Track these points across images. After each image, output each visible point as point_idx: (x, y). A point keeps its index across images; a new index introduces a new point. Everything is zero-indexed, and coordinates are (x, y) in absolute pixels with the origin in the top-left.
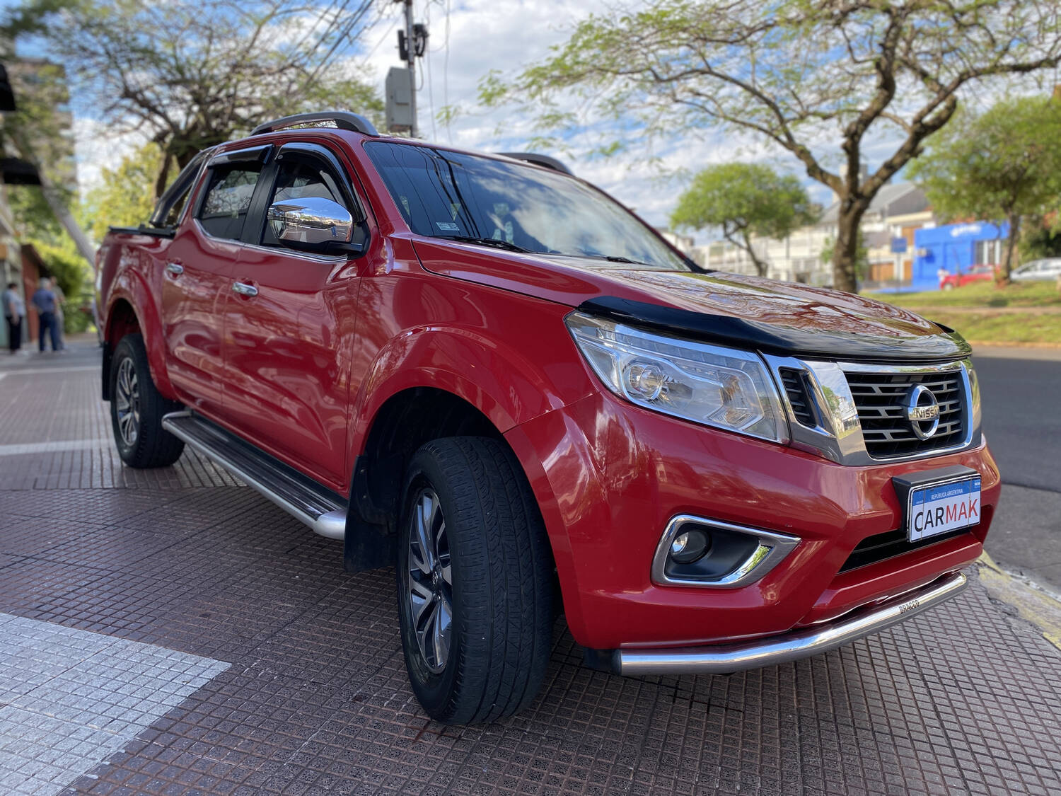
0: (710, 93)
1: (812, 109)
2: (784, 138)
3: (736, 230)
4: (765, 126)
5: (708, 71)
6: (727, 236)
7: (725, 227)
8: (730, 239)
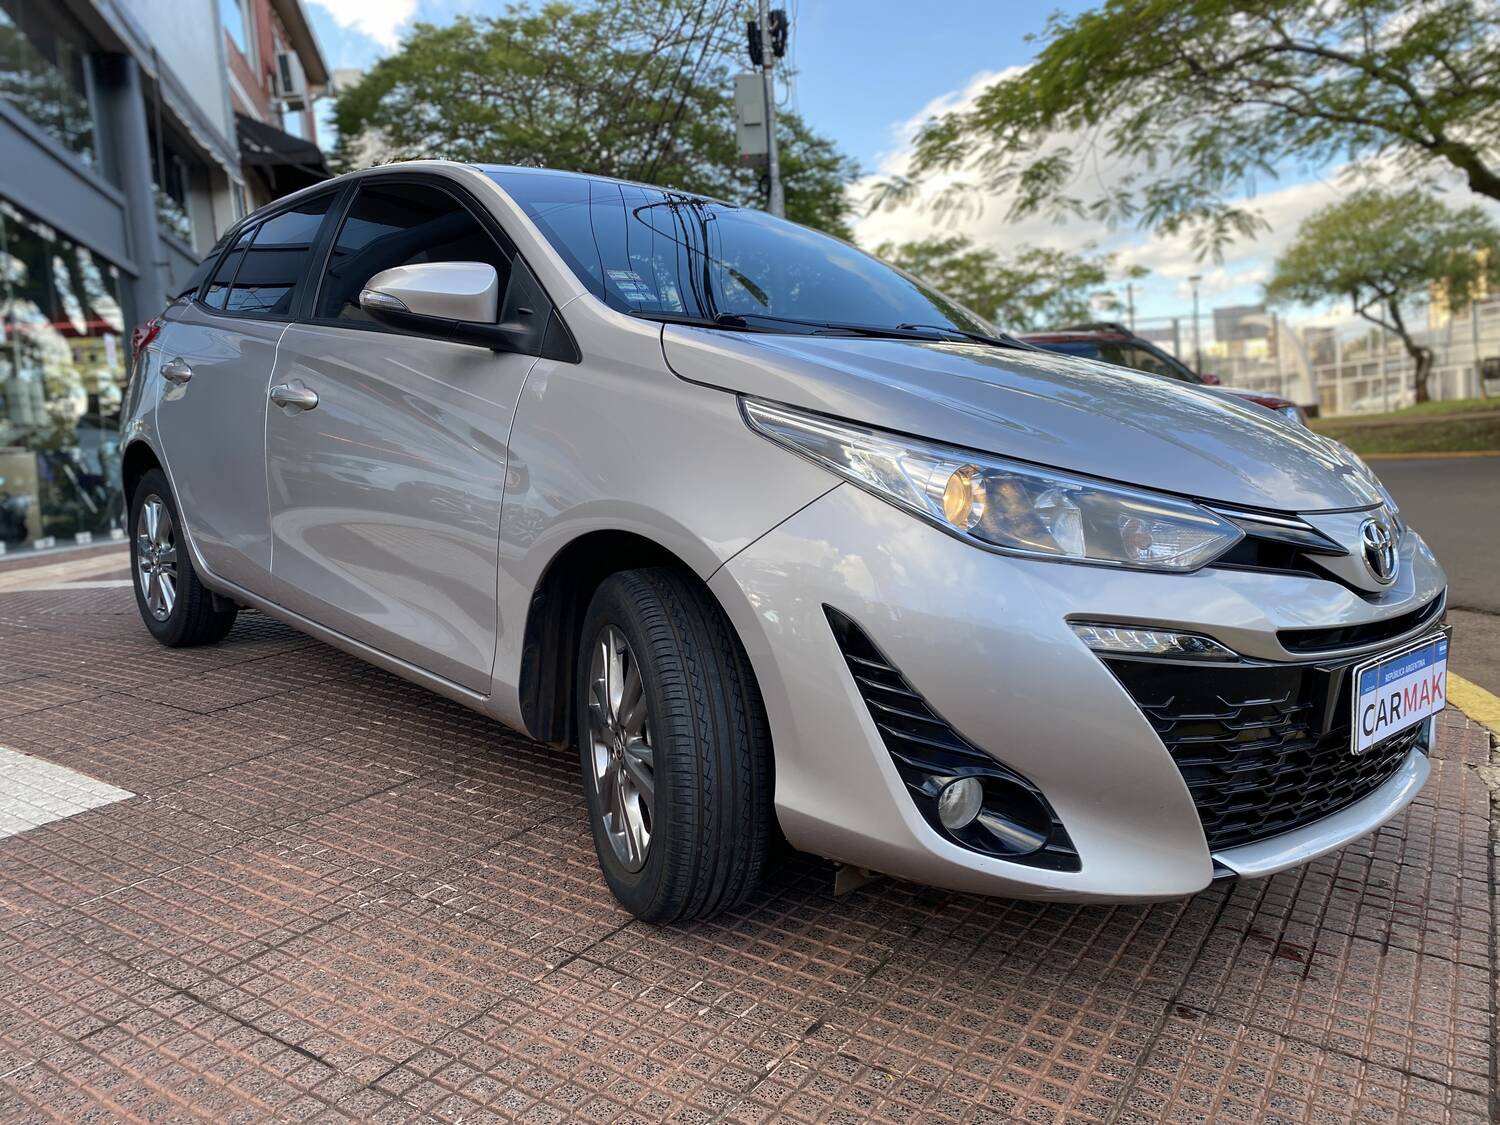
2: (1428, 137)
3: (1373, 301)
5: (1288, 46)
6: (1361, 312)
7: (1356, 295)
8: (1365, 316)
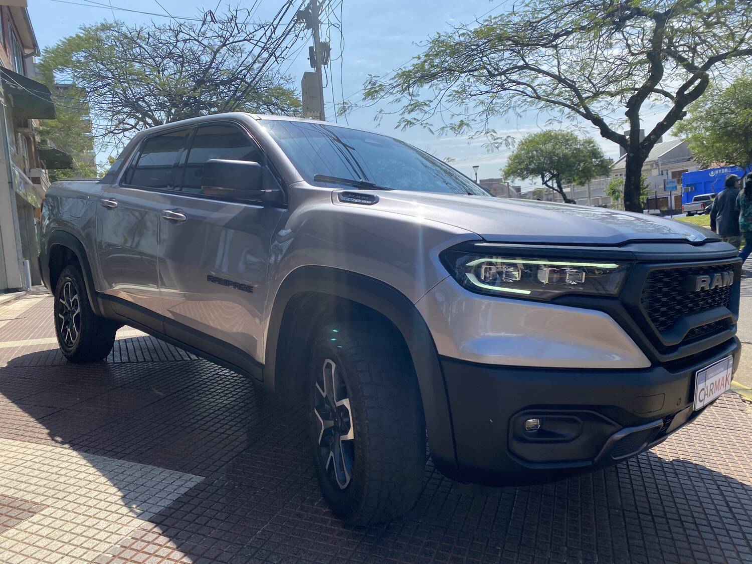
0: (528, 83)
1: (601, 90)
2: (584, 111)
3: (551, 178)
4: (568, 103)
5: (527, 66)
6: (545, 183)
7: (543, 177)
8: (547, 185)
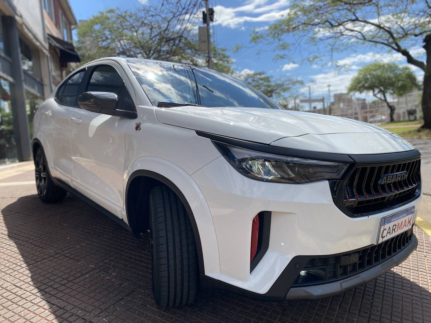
0: (359, 30)
1: (409, 32)
2: (396, 47)
3: (379, 92)
4: (386, 42)
5: (357, 19)
6: (375, 95)
7: (374, 91)
8: (376, 97)
